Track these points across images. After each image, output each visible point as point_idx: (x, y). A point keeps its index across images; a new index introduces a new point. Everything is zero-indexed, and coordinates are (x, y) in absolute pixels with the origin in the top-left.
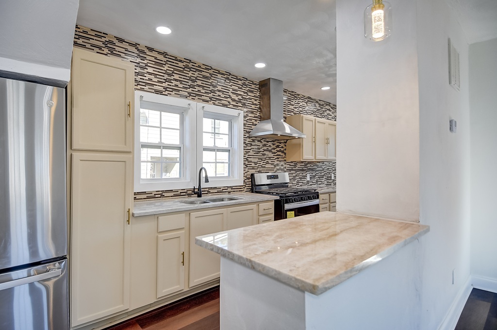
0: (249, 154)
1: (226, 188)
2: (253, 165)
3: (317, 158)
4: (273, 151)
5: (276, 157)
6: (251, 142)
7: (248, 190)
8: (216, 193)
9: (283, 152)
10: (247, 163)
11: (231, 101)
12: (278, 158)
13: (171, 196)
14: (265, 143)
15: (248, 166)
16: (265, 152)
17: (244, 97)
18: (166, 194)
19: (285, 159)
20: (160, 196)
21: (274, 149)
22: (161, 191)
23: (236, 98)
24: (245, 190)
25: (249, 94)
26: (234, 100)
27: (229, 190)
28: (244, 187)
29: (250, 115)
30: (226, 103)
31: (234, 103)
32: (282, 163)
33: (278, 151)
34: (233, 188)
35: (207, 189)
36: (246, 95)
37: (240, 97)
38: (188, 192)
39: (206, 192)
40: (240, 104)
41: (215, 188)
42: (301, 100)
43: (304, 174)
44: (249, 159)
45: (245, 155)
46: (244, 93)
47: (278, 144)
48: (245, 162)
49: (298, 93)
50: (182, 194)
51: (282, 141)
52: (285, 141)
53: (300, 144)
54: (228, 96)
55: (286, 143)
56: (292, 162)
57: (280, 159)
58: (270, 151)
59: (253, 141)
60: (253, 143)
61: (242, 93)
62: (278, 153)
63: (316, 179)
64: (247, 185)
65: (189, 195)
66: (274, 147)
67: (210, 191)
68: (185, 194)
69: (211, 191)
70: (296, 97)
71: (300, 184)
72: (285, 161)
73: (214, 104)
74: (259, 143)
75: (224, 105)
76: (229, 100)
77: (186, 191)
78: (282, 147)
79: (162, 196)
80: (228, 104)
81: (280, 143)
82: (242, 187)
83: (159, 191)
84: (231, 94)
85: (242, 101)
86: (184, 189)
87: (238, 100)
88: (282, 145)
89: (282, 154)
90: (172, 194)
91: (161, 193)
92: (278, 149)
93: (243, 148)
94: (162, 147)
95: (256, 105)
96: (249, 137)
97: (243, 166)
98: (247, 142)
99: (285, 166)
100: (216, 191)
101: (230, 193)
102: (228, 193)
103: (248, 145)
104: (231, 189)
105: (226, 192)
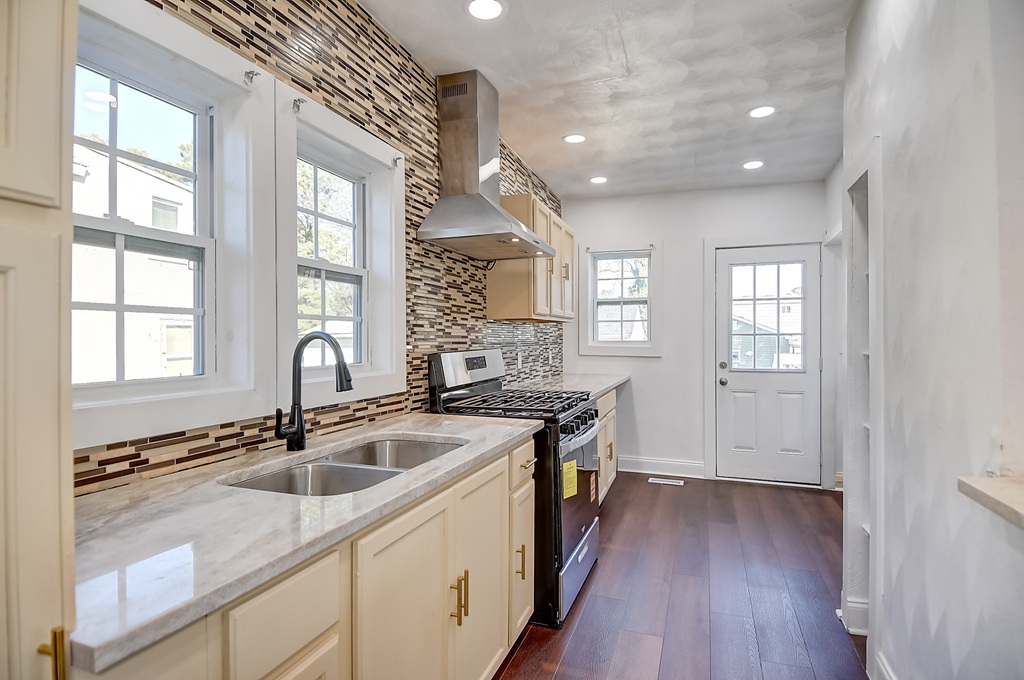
0: (418, 292)
1: (364, 404)
2: (426, 327)
3: (553, 313)
4: (465, 288)
5: (470, 306)
6: (422, 256)
7: (419, 404)
8: (336, 424)
9: (481, 294)
10: (412, 320)
11: (373, 111)
12: (472, 310)
13: (179, 461)
14: (450, 263)
15: (416, 329)
16: (450, 291)
17: (403, 109)
18: (154, 456)
19: (484, 312)
20: (125, 465)
21: (465, 283)
22: (133, 443)
23: (386, 107)
24: (409, 404)
25: (417, 106)
26: (379, 111)
27: (373, 410)
28: (406, 396)
29: (418, 172)
30: (361, 113)
31: (382, 123)
32: (480, 323)
33: (474, 290)
34: (383, 401)
36: (409, 105)
37: (394, 107)
38: (247, 433)
39: (308, 426)
40: (394, 130)
41: (335, 408)
43: (514, 354)
44: (419, 310)
45: (409, 296)
46: (406, 97)
47: (472, 270)
48: (409, 318)
50: (223, 444)
51: (480, 264)
52: (485, 263)
53: (529, 274)
54: (366, 93)
55: (484, 268)
57: (478, 314)
58: (459, 289)
59: (426, 254)
61: (400, 97)
62: (475, 296)
63: (529, 365)
64: (413, 391)
65: (252, 445)
66: (465, 277)
67: (318, 418)
68: (233, 442)
69: (324, 419)
72: (484, 318)
73: (328, 104)
74: (438, 264)
75: (354, 118)
76: (368, 104)
77: (236, 430)
78: (480, 281)
79: (137, 464)
80: (366, 118)
81: (477, 268)
82: (402, 398)
83: (123, 445)
84: (372, 88)
85: (399, 121)
86: (232, 425)
87: (390, 115)
88: (480, 273)
89: (480, 300)
90: (181, 450)
91: (131, 450)
92: (473, 284)
93: (404, 274)
94: (120, 241)
95: (429, 143)
96: (418, 242)
97: (404, 331)
98: (413, 257)
99: (484, 331)
100: (335, 417)
101: (374, 419)
102: (370, 420)
103: (416, 265)
104: (378, 407)
105: (363, 417)
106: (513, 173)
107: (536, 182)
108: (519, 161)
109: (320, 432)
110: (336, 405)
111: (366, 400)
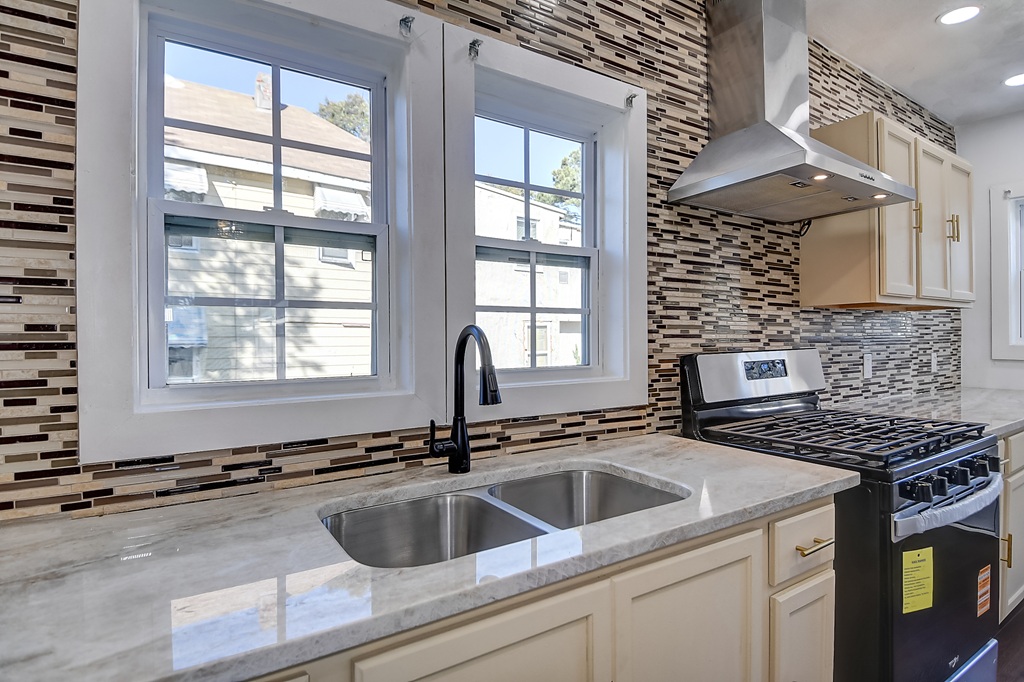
0: (670, 273)
1: (579, 418)
2: (684, 319)
3: (924, 293)
4: (757, 264)
5: (765, 289)
6: (677, 223)
7: (671, 422)
8: (534, 441)
9: (787, 270)
10: (659, 309)
11: (595, 42)
12: (772, 295)
13: (319, 472)
14: (728, 230)
15: (665, 322)
16: (728, 269)
17: (647, 31)
18: (287, 464)
19: (795, 297)
20: (254, 472)
21: (758, 256)
22: (263, 449)
23: (618, 34)
24: (655, 421)
25: (670, 23)
26: (606, 40)
27: (592, 425)
28: (650, 410)
29: (671, 110)
30: (576, 47)
31: (610, 55)
32: (786, 313)
33: (772, 266)
34: (609, 416)
35: (498, 429)
36: (656, 25)
37: (632, 31)
38: (407, 445)
39: (493, 441)
40: (631, 62)
41: (533, 421)
42: (840, 81)
43: (855, 357)
44: (671, 297)
45: (654, 278)
46: (650, 15)
47: (771, 238)
48: (653, 308)
49: (833, 52)
50: (376, 456)
51: (787, 229)
52: (797, 227)
53: (870, 234)
54: (585, 20)
55: (797, 234)
56: (817, 310)
57: (780, 299)
58: (745, 265)
59: (685, 220)
60: (685, 231)
61: (641, 17)
62: (775, 275)
63: (888, 374)
64: (661, 404)
65: (413, 459)
66: (759, 248)
67: (508, 433)
68: (389, 454)
69: (516, 434)
70: (826, 66)
71: (844, 392)
72: (796, 304)
73: (524, 43)
74: (703, 231)
75: (566, 56)
76: (588, 35)
77: (394, 440)
78: (787, 252)
79: (268, 471)
80: (585, 52)
81: (780, 235)
82: (643, 413)
83: (252, 450)
84: (596, 12)
85: (639, 48)
86: (388, 434)
87: (624, 42)
88: (786, 243)
89: (786, 279)
90: (323, 459)
91: (261, 457)
92: (773, 258)
93: (645, 249)
94: (279, 235)
95: (692, 71)
96: (669, 205)
97: (644, 324)
98: (661, 226)
99: (795, 323)
100: (534, 432)
101: (595, 438)
102: (588, 439)
103: (666, 236)
104: (600, 422)
105: (578, 435)
106: (853, 95)
107: (901, 103)
108: (866, 78)
109: (510, 449)
110: (536, 418)
111: (581, 413)
